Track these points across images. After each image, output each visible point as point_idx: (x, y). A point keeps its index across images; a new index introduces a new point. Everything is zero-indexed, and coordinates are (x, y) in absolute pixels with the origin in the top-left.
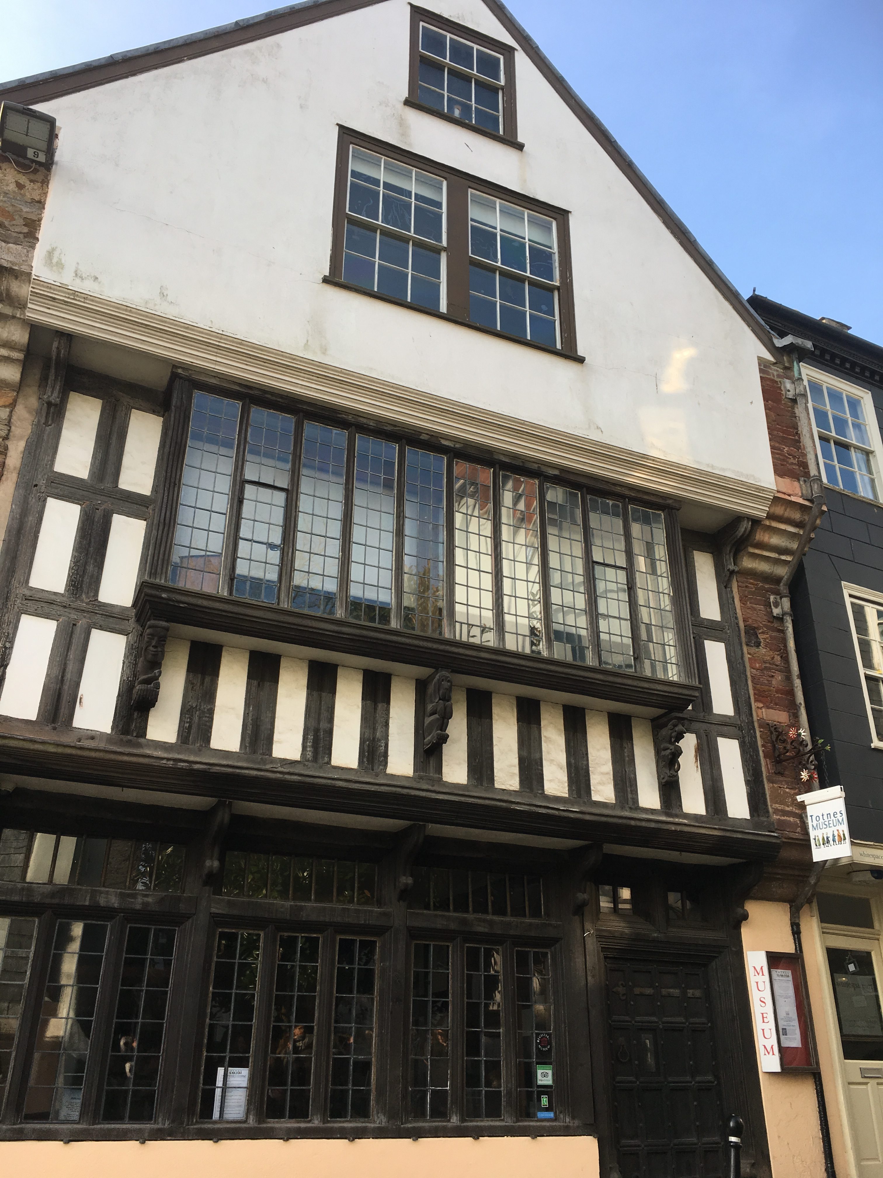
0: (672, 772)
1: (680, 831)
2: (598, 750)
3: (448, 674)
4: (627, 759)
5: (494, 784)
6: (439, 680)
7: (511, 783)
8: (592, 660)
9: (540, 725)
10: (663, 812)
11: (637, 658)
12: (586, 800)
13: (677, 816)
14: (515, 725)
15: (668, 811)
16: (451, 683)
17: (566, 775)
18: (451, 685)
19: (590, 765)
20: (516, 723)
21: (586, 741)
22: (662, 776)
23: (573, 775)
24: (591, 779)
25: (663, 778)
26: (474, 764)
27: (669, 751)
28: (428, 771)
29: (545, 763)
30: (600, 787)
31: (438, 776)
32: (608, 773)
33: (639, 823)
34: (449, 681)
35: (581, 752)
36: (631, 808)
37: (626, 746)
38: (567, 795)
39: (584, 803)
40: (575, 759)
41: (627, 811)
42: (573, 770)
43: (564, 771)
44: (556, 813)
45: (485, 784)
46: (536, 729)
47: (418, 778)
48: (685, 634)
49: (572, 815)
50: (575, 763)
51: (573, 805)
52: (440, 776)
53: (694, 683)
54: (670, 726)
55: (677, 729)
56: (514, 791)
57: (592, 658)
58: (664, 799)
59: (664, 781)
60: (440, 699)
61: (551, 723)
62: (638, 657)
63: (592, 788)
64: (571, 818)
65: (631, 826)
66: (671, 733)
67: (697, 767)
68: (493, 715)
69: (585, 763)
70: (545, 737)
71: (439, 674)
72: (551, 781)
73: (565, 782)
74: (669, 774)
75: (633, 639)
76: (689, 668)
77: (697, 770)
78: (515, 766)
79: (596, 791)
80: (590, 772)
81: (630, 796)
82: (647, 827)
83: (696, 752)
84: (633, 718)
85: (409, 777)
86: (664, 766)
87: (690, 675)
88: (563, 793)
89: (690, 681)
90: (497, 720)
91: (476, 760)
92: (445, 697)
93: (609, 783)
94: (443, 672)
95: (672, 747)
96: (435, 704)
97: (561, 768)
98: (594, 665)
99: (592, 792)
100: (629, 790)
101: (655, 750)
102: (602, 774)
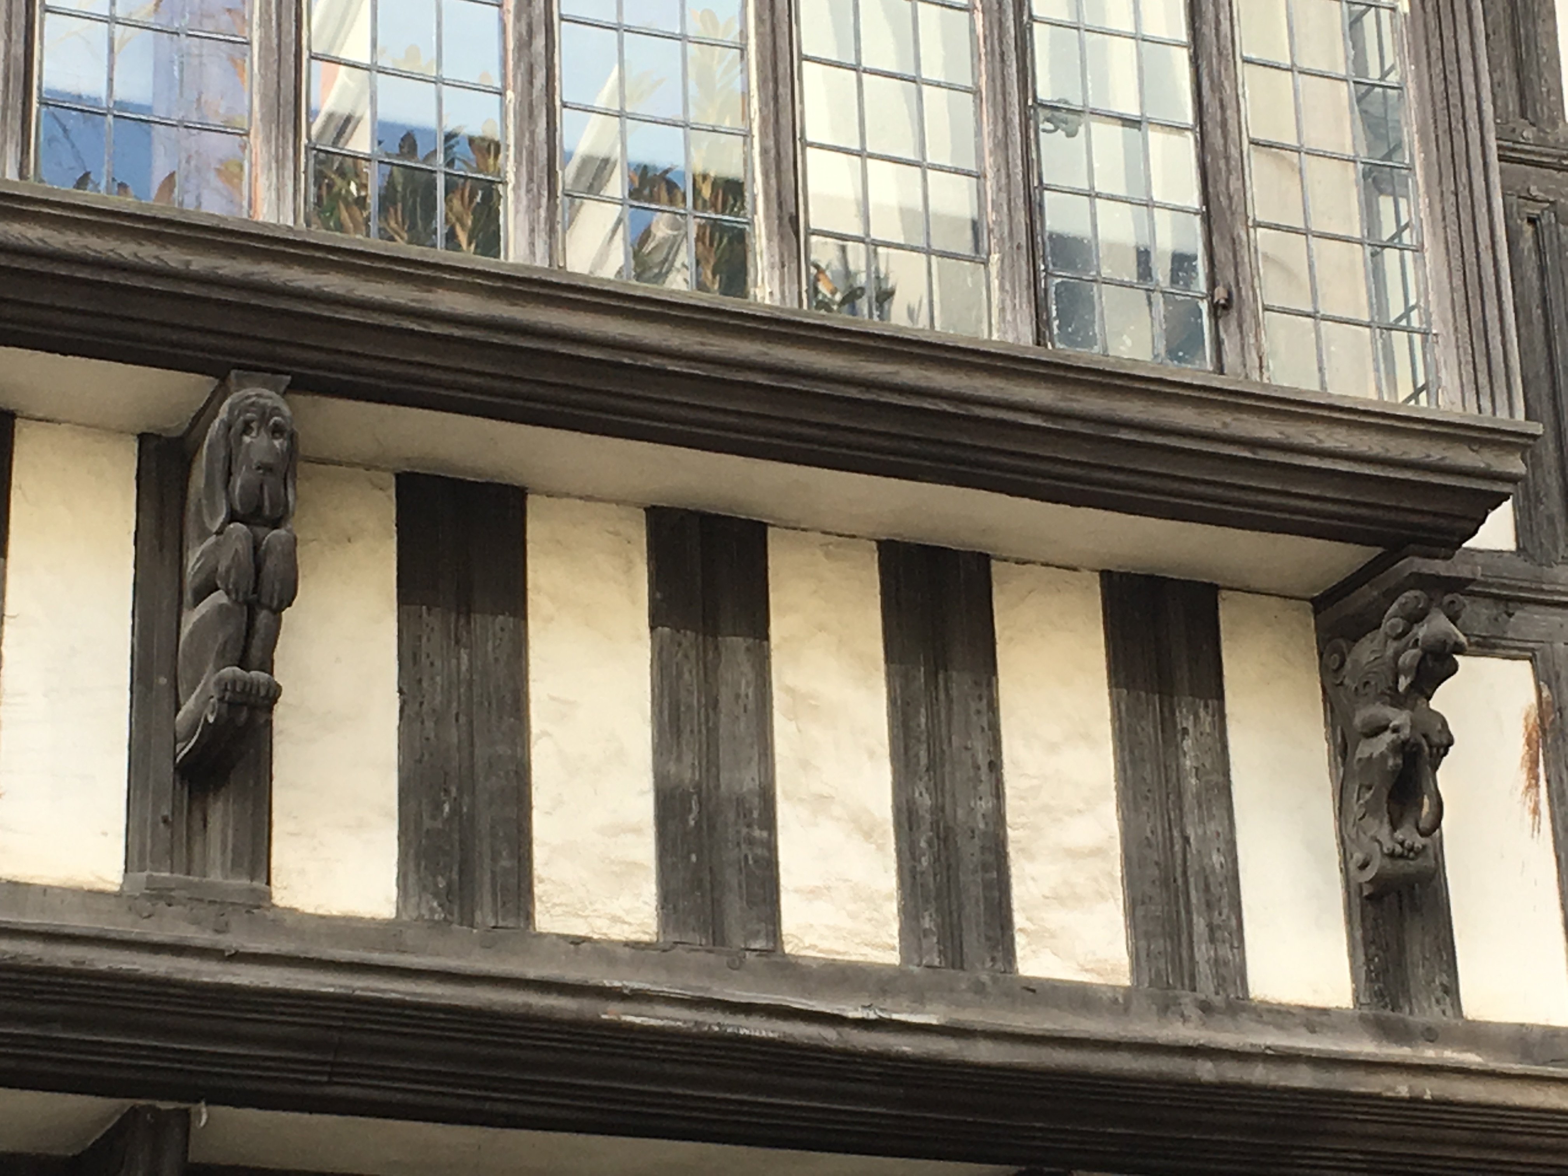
0: (1408, 835)
1: (1435, 1102)
2: (1053, 748)
3: (270, 397)
4: (1193, 781)
5: (529, 917)
6: (228, 426)
7: (617, 907)
8: (1002, 318)
9: (767, 638)
10: (1362, 1018)
11: (1227, 306)
12: (985, 977)
13: (1431, 1036)
14: (639, 638)
15: (1388, 1012)
16: (292, 437)
17: (893, 865)
18: (292, 454)
19: (1009, 818)
20: (647, 631)
21: (993, 708)
22: (1358, 856)
23: (925, 861)
24: (1014, 881)
25: (1363, 866)
26: (427, 823)
27: (1388, 737)
28: (196, 866)
29: (784, 811)
30: (1055, 918)
31: (245, 882)
32: (1097, 852)
33: (1233, 1072)
34: (277, 431)
35: (966, 756)
36: (1206, 1008)
37: (1189, 724)
38: (893, 958)
39: (979, 989)
40: (938, 789)
41: (1185, 1019)
42: (923, 844)
43: (880, 848)
44: (829, 1035)
45: (485, 916)
46: (742, 657)
47: (149, 897)
48: (1464, 192)
49: (905, 1045)
50: (938, 809)
51: (919, 999)
52: (259, 884)
53: (1503, 414)
54: (1391, 622)
55: (1422, 631)
56: (626, 944)
57: (1002, 310)
58: (1369, 960)
59: (1370, 873)
60: (233, 517)
61: (822, 628)
62: (1229, 300)
63: (1019, 920)
64: (902, 1058)
65: (1200, 1084)
66: (1397, 655)
67: (1536, 811)
68: (531, 595)
69: (985, 805)
70: (790, 691)
71: (228, 401)
72: (813, 893)
73: (888, 898)
74: (1388, 845)
75: (1207, 219)
76: (1479, 346)
77: (1536, 827)
78: (637, 831)
79: (1038, 936)
80: (1011, 849)
81: (1203, 952)
82: (1274, 1089)
83: (1529, 743)
84: (1223, 594)
85: (102, 893)
86: (1370, 810)
87: (1483, 380)
88: (875, 946)
89: (1486, 403)
90: (550, 619)
91: (438, 807)
92: (260, 507)
93: (1102, 896)
94: (251, 391)
95: (1400, 718)
96: (212, 539)
97: (868, 835)
98: (1010, 339)
99: (1020, 940)
100: (1200, 924)
101: (1331, 738)
102: (1073, 854)
